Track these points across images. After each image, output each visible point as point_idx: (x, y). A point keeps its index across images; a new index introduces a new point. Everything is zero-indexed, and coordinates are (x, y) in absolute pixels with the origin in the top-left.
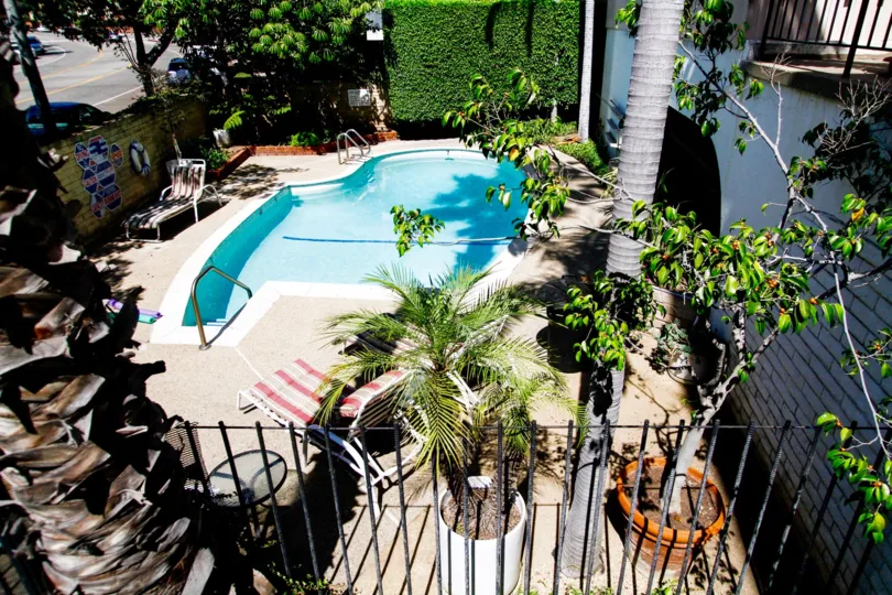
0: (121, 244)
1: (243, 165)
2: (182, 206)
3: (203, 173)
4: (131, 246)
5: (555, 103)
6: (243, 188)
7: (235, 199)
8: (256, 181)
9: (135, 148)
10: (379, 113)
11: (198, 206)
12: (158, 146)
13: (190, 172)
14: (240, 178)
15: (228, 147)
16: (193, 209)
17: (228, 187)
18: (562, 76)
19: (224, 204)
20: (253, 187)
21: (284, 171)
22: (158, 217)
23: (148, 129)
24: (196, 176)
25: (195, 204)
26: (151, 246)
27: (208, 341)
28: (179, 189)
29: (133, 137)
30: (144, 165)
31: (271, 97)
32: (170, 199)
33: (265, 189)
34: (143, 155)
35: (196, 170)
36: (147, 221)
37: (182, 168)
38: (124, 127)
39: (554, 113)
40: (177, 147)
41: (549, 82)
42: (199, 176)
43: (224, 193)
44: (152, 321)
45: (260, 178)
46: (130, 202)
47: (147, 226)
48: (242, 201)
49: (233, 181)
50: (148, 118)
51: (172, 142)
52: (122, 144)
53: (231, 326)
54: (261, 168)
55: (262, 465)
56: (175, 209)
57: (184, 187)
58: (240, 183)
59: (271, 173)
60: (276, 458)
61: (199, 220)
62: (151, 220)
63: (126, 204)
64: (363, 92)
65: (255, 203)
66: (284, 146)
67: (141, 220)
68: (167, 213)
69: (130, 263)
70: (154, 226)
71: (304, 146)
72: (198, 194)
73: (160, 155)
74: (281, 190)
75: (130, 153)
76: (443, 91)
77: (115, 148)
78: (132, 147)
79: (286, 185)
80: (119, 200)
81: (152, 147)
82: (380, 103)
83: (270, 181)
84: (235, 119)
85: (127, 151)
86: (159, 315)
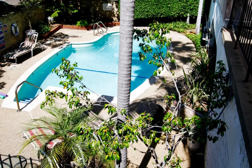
0: (3, 64)
1: (56, 33)
2: (27, 51)
3: (37, 38)
4: (6, 65)
5: (188, 15)
6: (54, 43)
7: (49, 48)
8: (59, 41)
9: (13, 26)
10: (115, 13)
11: (33, 51)
12: (23, 24)
13: (32, 37)
14: (54, 38)
15: (53, 24)
16: (31, 52)
17: (48, 42)
18: (192, 4)
19: (44, 50)
20: (58, 43)
21: (71, 37)
22: (17, 54)
23: (20, 18)
24: (34, 39)
25: (32, 50)
26: (13, 65)
27: (20, 109)
28: (27, 43)
29: (13, 21)
30: (16, 32)
31: (72, 6)
32: (23, 47)
33: (62, 44)
34: (16, 28)
35: (34, 37)
36: (12, 56)
37: (29, 35)
38: (10, 18)
39: (188, 19)
40: (30, 25)
41: (187, 6)
42: (35, 39)
43: (46, 45)
44: (4, 98)
45: (61, 39)
46: (9, 46)
47: (12, 58)
48: (52, 49)
49: (51, 39)
50: (20, 13)
51: (29, 23)
52: (8, 24)
53: (30, 103)
54: (63, 35)
55: (19, 162)
56: (24, 52)
57: (29, 43)
58: (53, 41)
59: (66, 37)
60: (24, 160)
61: (33, 56)
62: (14, 55)
63: (7, 47)
64: (109, 5)
65: (57, 50)
66: (74, 26)
67: (10, 55)
68: (21, 53)
69: (5, 72)
70: (15, 58)
71: (82, 26)
72: (34, 46)
73: (24, 28)
74: (67, 46)
75: (11, 28)
76: (141, 8)
77: (5, 26)
78: (12, 25)
79: (70, 43)
80: (5, 46)
81: (20, 25)
82: (116, 10)
83: (65, 41)
84: (56, 14)
85: (10, 27)
86: (7, 96)
